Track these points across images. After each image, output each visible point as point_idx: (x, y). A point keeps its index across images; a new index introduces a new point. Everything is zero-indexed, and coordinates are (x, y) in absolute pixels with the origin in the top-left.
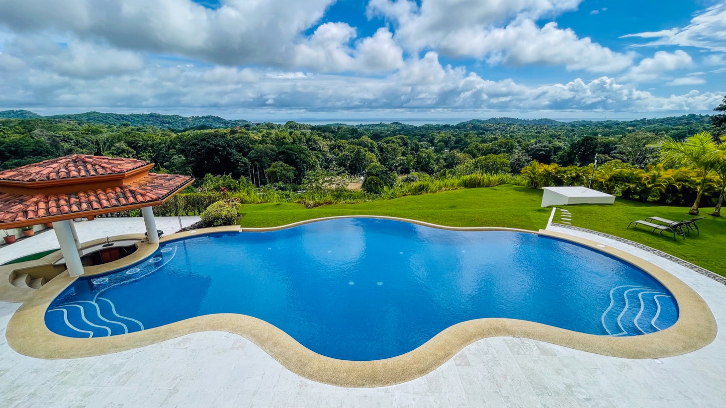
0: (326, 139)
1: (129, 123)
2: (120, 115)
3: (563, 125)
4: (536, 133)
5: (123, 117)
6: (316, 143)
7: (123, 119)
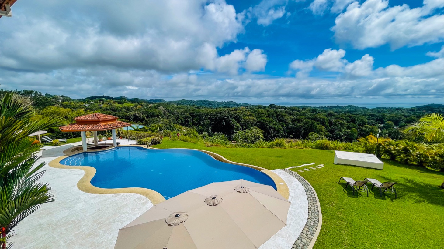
0: (290, 115)
1: (195, 104)
2: (193, 101)
5: (194, 102)
6: (283, 117)
7: (193, 102)
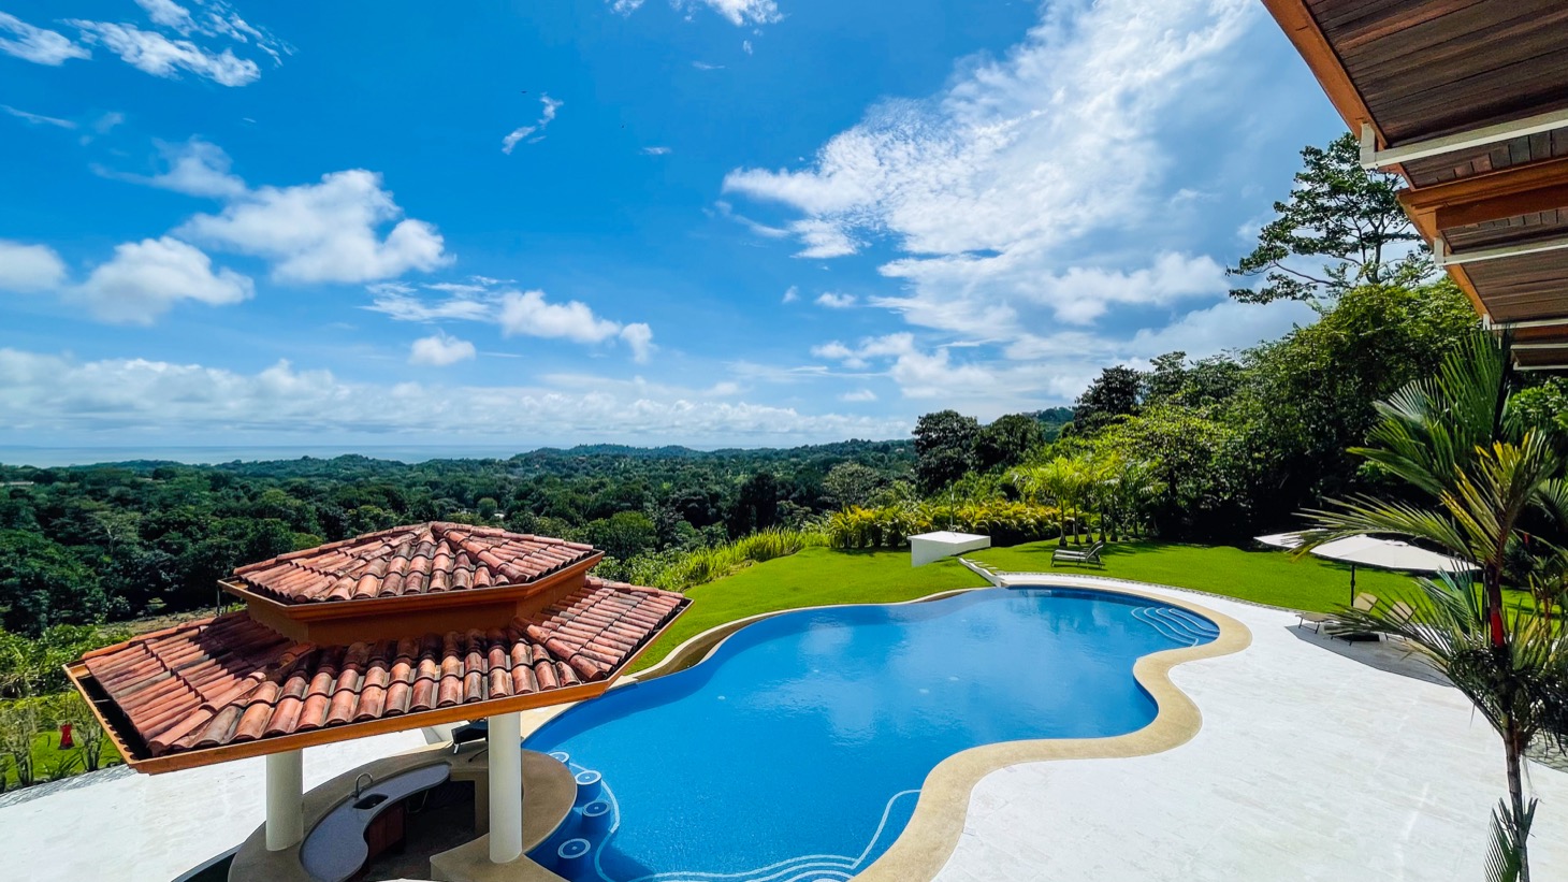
3: (705, 456)
4: (668, 471)
